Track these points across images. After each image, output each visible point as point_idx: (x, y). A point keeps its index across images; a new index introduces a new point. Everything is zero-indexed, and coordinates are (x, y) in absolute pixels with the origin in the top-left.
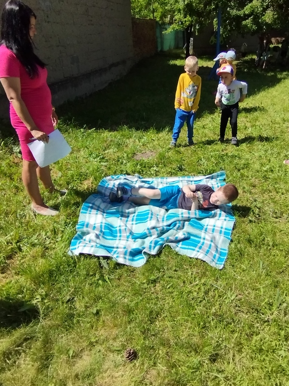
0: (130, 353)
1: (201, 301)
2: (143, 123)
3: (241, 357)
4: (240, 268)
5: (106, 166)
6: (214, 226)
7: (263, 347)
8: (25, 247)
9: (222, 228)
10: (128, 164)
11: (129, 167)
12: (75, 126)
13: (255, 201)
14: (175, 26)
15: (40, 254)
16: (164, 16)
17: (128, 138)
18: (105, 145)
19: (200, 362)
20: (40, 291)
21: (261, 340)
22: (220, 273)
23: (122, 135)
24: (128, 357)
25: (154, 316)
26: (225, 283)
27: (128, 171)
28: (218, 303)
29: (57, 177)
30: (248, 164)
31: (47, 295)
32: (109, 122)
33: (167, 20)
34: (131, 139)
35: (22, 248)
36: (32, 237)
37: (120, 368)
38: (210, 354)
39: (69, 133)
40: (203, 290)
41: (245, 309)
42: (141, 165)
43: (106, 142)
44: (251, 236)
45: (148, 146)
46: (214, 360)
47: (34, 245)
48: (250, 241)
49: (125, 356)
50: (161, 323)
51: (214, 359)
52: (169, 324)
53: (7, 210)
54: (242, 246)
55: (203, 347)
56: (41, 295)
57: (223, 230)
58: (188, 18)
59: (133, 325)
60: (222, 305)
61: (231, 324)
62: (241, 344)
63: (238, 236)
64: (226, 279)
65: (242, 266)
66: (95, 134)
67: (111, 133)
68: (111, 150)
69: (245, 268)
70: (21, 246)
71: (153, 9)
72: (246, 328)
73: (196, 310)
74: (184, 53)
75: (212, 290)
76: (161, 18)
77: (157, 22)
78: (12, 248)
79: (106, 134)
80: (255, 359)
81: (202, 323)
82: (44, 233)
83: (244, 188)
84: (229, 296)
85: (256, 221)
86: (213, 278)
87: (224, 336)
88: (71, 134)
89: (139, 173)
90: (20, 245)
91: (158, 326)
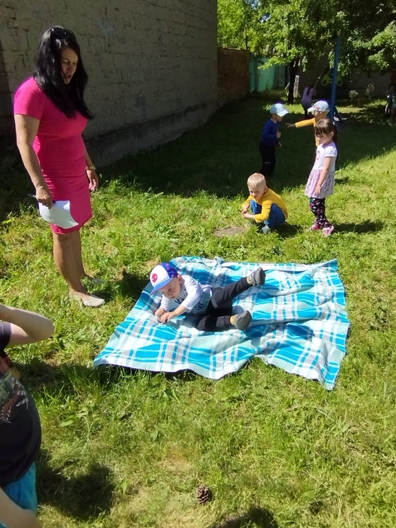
0: (203, 492)
1: (300, 431)
2: (227, 187)
3: (354, 509)
4: (356, 390)
5: (177, 244)
6: (322, 331)
7: (384, 499)
8: (69, 344)
9: (332, 334)
10: (207, 242)
11: (207, 246)
12: (137, 189)
13: (380, 301)
14: (275, 60)
15: (88, 353)
16: (260, 45)
17: (207, 208)
18: (176, 215)
19: (296, 511)
20: (87, 402)
21: (382, 490)
22: (328, 396)
23: (198, 203)
24: (201, 497)
25: (237, 446)
26: (334, 409)
27: (206, 252)
28: (323, 435)
29: (112, 254)
30: (371, 249)
31: (96, 408)
32: (182, 184)
33: (265, 51)
34: (210, 209)
35: (65, 345)
36: (78, 331)
37: (190, 510)
38: (310, 502)
39: (129, 198)
40: (304, 416)
41: (360, 445)
42: (223, 244)
43: (178, 211)
44: (372, 348)
45: (234, 219)
46: (317, 511)
47: (80, 342)
48: (370, 355)
49: (197, 496)
50: (247, 456)
51: (316, 508)
52: (256, 458)
53: (47, 295)
54: (360, 361)
55: (302, 492)
56: (88, 407)
57: (334, 337)
58: (294, 50)
59: (207, 455)
60: (329, 438)
61: (341, 465)
62: (354, 492)
63: (355, 348)
64: (336, 403)
65: (359, 387)
66: (163, 199)
67: (184, 200)
68: (184, 223)
69: (363, 391)
70: (64, 342)
71: (247, 37)
72: (362, 471)
73: (293, 441)
74: (286, 96)
75: (316, 418)
76: (257, 49)
77: (251, 53)
78: (52, 344)
79: (178, 201)
80: (373, 514)
81: (301, 460)
82: (93, 327)
83: (364, 282)
84: (340, 427)
85: (380, 328)
86: (318, 402)
87: (331, 480)
88: (132, 199)
89: (221, 254)
90: (62, 341)
91: (242, 460)
